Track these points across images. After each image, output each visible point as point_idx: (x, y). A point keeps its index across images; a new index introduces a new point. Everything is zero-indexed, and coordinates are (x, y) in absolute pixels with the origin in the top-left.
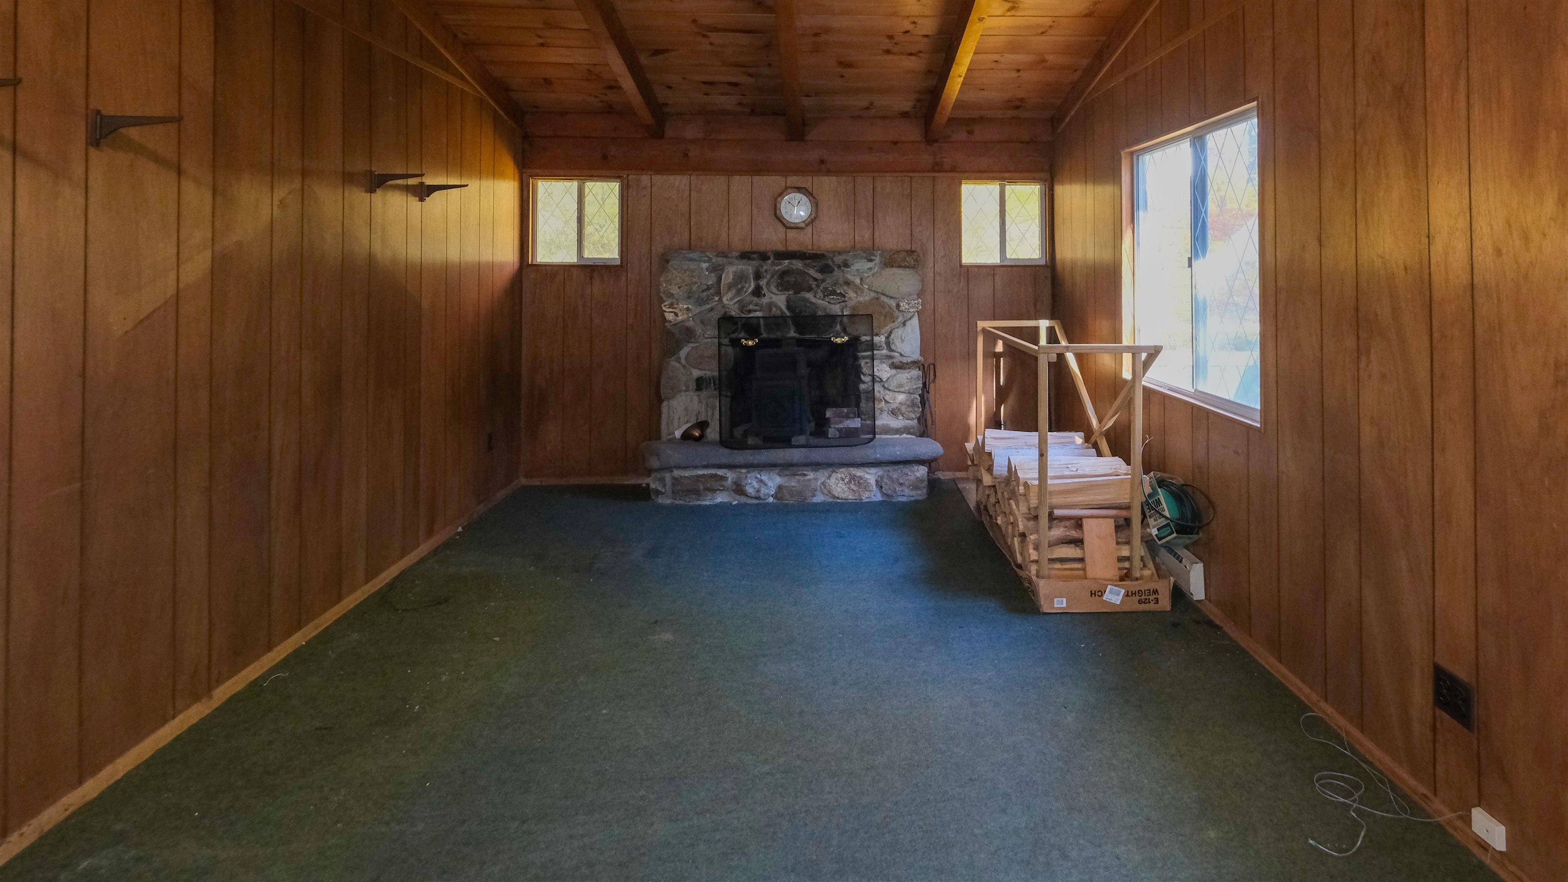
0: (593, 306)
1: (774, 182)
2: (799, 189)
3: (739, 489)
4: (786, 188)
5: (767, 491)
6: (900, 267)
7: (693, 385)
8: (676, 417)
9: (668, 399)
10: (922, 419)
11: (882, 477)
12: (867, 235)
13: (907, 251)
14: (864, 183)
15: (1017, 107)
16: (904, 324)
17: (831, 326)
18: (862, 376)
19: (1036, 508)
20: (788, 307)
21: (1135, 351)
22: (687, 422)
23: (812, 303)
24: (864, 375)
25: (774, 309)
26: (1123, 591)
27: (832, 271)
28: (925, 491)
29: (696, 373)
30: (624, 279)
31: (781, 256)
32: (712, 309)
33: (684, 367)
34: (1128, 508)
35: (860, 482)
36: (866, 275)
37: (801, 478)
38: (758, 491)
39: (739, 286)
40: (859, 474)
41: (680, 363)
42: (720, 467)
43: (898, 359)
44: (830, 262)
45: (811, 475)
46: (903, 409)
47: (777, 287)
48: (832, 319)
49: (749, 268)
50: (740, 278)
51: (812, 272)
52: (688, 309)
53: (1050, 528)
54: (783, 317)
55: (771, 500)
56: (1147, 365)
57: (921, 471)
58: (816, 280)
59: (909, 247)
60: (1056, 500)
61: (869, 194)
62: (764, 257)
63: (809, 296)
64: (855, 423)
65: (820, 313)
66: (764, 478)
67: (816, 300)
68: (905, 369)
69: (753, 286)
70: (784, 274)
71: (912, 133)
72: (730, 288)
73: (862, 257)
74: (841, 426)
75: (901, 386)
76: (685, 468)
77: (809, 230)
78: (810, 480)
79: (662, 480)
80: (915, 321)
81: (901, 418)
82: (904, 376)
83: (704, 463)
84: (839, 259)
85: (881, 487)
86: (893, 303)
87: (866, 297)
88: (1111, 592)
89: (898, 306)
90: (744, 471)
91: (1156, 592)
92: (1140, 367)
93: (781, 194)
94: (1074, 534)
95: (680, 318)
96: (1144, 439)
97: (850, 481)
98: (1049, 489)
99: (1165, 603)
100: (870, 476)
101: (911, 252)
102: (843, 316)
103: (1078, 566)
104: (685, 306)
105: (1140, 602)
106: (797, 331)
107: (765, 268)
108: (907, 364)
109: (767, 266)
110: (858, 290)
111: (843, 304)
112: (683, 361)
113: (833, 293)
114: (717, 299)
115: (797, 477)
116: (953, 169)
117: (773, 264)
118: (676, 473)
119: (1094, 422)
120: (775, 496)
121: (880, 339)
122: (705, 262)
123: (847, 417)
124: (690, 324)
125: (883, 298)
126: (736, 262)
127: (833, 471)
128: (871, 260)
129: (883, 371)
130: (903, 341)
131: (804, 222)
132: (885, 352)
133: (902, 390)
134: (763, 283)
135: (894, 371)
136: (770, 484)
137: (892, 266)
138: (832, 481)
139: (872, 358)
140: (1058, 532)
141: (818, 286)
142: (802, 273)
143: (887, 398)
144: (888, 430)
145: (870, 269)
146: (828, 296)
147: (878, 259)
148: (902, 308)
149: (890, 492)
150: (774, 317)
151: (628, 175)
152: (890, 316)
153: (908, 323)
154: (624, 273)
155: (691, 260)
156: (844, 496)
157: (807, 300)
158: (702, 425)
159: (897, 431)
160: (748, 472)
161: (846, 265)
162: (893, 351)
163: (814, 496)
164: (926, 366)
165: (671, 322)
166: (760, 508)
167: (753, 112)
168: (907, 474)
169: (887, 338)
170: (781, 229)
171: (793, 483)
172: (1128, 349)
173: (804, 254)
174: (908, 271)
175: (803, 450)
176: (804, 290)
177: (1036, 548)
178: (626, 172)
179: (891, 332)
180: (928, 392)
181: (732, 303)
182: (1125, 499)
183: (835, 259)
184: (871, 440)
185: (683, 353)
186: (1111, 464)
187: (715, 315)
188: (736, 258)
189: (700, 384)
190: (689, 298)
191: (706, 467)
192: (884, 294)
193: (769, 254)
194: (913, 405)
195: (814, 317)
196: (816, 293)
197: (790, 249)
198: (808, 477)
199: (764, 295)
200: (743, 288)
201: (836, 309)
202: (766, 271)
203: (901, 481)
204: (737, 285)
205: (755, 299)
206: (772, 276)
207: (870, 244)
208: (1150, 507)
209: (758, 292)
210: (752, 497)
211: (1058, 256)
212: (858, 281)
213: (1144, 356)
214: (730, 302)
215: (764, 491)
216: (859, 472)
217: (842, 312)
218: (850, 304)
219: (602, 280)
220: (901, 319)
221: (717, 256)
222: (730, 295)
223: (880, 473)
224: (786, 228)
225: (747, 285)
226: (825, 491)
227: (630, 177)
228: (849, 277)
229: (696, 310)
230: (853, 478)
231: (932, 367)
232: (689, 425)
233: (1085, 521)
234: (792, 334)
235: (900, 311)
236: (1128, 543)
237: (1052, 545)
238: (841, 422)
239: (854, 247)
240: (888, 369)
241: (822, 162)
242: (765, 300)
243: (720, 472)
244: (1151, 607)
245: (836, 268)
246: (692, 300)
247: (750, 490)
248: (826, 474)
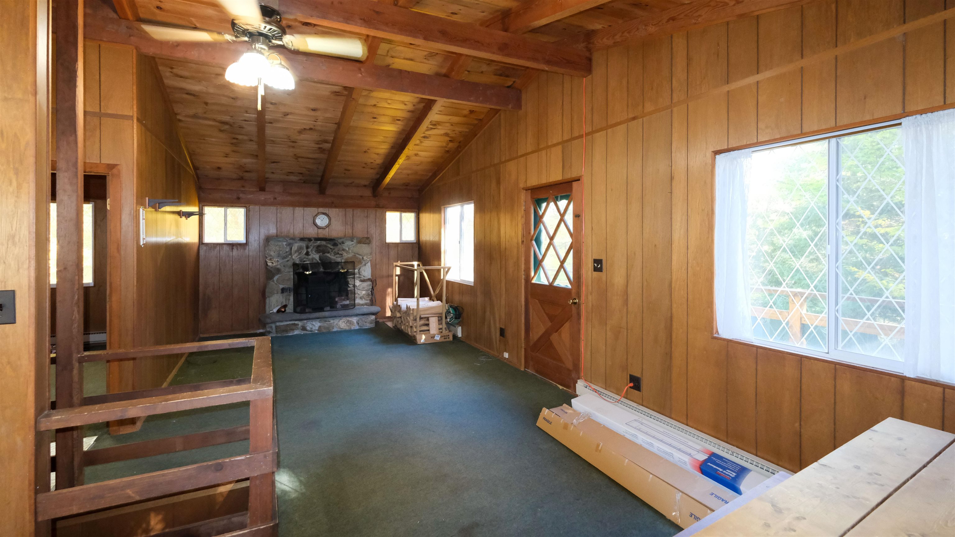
0: (233, 260)
1: (314, 210)
2: (324, 214)
3: (304, 328)
4: (318, 213)
5: (315, 328)
6: (364, 243)
7: (280, 291)
8: (273, 304)
9: (269, 297)
10: (371, 300)
11: (359, 320)
12: (350, 231)
13: (366, 238)
14: (350, 211)
15: (407, 186)
16: (365, 265)
17: (338, 266)
18: (349, 285)
19: (416, 316)
20: (320, 260)
21: (444, 268)
22: (277, 306)
23: (330, 257)
24: (350, 284)
25: (314, 260)
26: (440, 336)
27: (338, 245)
28: (374, 324)
29: (281, 286)
30: (247, 248)
31: (317, 239)
32: (288, 261)
33: (276, 284)
34: (442, 314)
35: (351, 323)
36: (351, 247)
37: (328, 323)
38: (312, 328)
39: (300, 251)
40: (350, 320)
41: (274, 282)
42: (296, 320)
43: (363, 278)
44: (336, 242)
45: (332, 321)
46: (365, 296)
47: (315, 252)
48: (338, 263)
49: (303, 244)
50: (300, 248)
51: (329, 246)
52: (278, 261)
53: (420, 321)
54: (318, 263)
55: (316, 332)
56: (447, 272)
57: (373, 317)
58: (331, 249)
59: (366, 236)
60: (422, 313)
61: (351, 216)
62: (310, 240)
63: (328, 255)
64: (347, 302)
65: (333, 261)
66: (314, 323)
67: (331, 256)
68: (365, 282)
69: (305, 252)
70: (318, 246)
71: (368, 193)
72: (296, 252)
73: (349, 240)
74: (341, 304)
75: (364, 288)
76: (282, 321)
77: (327, 229)
78: (331, 323)
79: (271, 327)
80: (369, 264)
81: (364, 300)
82: (365, 284)
83: (290, 319)
84: (340, 241)
85: (358, 324)
86: (361, 257)
87: (350, 255)
88: (437, 337)
89: (363, 258)
90: (305, 321)
91: (449, 336)
92: (445, 273)
93: (316, 215)
94: (427, 322)
95: (274, 264)
96: (446, 295)
97: (347, 322)
98: (420, 309)
99: (451, 338)
100: (354, 320)
101: (368, 238)
102: (342, 262)
103: (428, 332)
104: (276, 260)
105: (444, 339)
106: (324, 269)
107: (310, 244)
108: (366, 280)
109: (311, 243)
110: (347, 252)
111: (342, 258)
112: (275, 282)
113: (338, 254)
114: (290, 256)
115: (326, 322)
116: (383, 207)
117: (313, 243)
118: (278, 324)
119: (432, 292)
120: (318, 330)
121: (356, 271)
122: (285, 242)
123: (344, 300)
124: (279, 267)
125: (357, 255)
126: (298, 242)
127: (341, 319)
128: (353, 241)
129: (358, 283)
130: (364, 271)
131: (325, 226)
132: (357, 275)
133: (364, 289)
134: (309, 250)
135: (361, 283)
136: (316, 325)
137: (361, 243)
138: (341, 322)
139: (354, 278)
140: (422, 322)
141: (332, 251)
142: (326, 246)
143: (359, 293)
144: (359, 305)
145: (352, 244)
146: (336, 255)
147: (355, 241)
148: (365, 259)
149: (362, 325)
150: (315, 263)
151: (249, 206)
152: (360, 262)
153: (367, 265)
154: (248, 247)
155: (279, 241)
156: (345, 328)
157: (328, 257)
158: (285, 306)
159: (362, 305)
160: (307, 322)
161: (343, 243)
162: (361, 275)
163: (333, 328)
164: (373, 281)
165: (270, 266)
166: (313, 335)
167: (304, 182)
168: (368, 319)
169: (359, 270)
170: (316, 229)
171: (325, 324)
172: (442, 268)
173: (327, 239)
174: (366, 245)
175: (329, 312)
176: (326, 253)
177: (416, 328)
178: (249, 205)
179: (360, 268)
180: (373, 290)
181: (297, 258)
182: (441, 312)
183: (339, 241)
184: (354, 308)
185: (276, 278)
186: (437, 303)
187: (290, 263)
188: (298, 240)
189: (283, 290)
190: (278, 256)
191: (291, 320)
192: (357, 254)
193: (312, 239)
194: (368, 295)
195: (330, 263)
196: (331, 254)
197: (319, 237)
198: (331, 322)
199: (310, 255)
200: (301, 252)
201: (339, 260)
202: (311, 245)
203: (366, 321)
204: (299, 251)
205: (306, 256)
206: (313, 248)
207: (352, 234)
208: (448, 312)
209: (307, 254)
210: (309, 331)
211: (421, 239)
212: (347, 249)
213: (447, 269)
214: (296, 258)
215: (314, 328)
216: (350, 319)
217: (341, 260)
218: (344, 258)
219: (237, 250)
220: (364, 263)
221: (290, 239)
222: (296, 255)
223: (358, 319)
224: (318, 228)
225: (303, 251)
226: (337, 327)
227: (250, 207)
228: (344, 247)
229: (281, 261)
230: (348, 321)
231: (375, 281)
232: (279, 307)
233: (430, 318)
234: (322, 270)
235: (363, 260)
236: (441, 324)
237: (421, 326)
238: (342, 302)
239: (345, 236)
240: (359, 282)
241: (333, 203)
242: (310, 257)
243: (296, 322)
244: (448, 340)
245: (339, 244)
246: (279, 257)
247: (308, 328)
248: (338, 321)
